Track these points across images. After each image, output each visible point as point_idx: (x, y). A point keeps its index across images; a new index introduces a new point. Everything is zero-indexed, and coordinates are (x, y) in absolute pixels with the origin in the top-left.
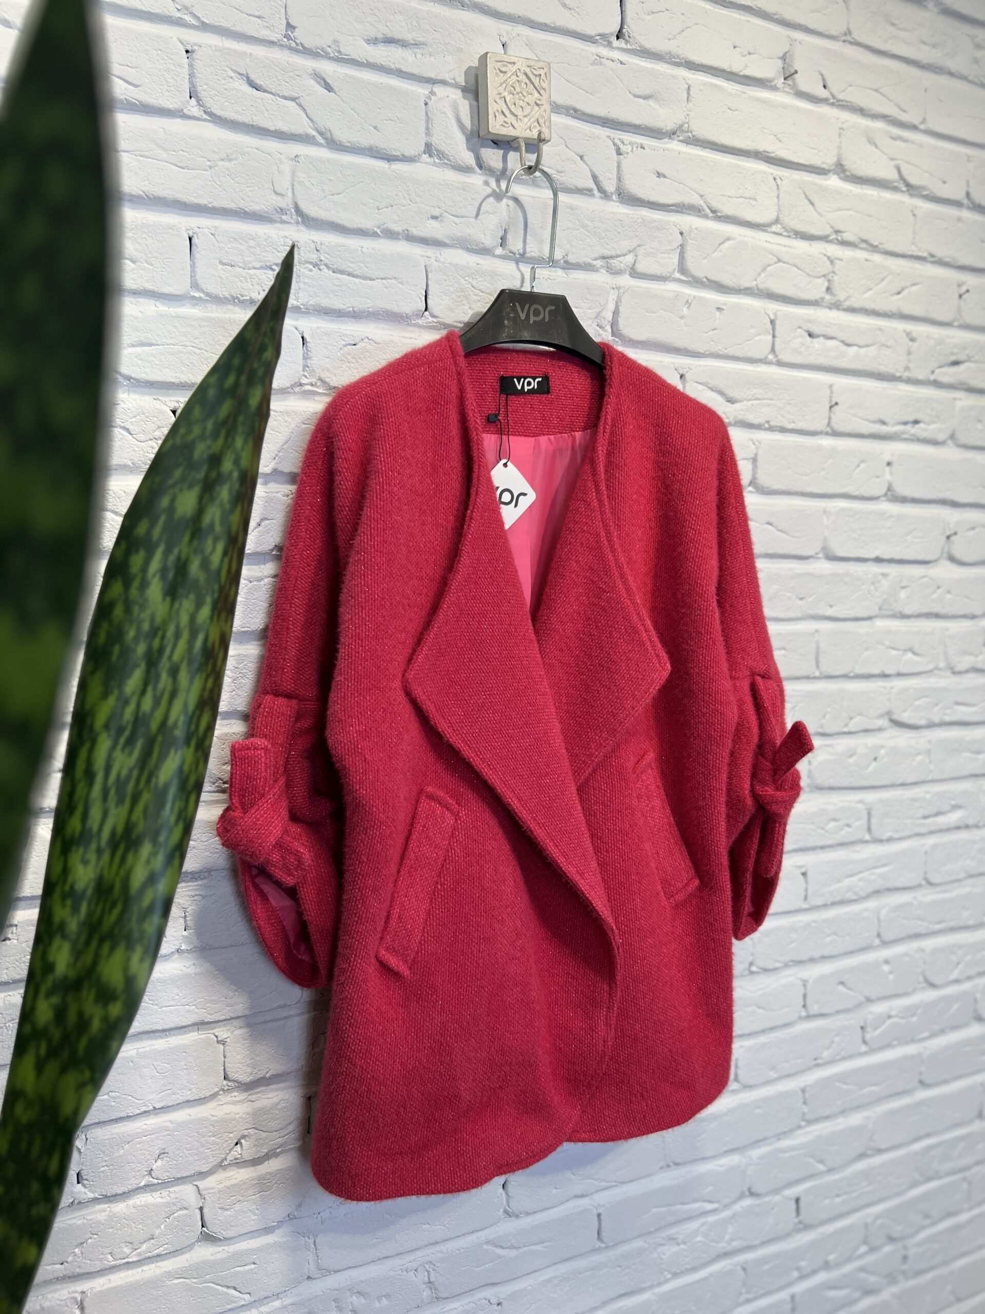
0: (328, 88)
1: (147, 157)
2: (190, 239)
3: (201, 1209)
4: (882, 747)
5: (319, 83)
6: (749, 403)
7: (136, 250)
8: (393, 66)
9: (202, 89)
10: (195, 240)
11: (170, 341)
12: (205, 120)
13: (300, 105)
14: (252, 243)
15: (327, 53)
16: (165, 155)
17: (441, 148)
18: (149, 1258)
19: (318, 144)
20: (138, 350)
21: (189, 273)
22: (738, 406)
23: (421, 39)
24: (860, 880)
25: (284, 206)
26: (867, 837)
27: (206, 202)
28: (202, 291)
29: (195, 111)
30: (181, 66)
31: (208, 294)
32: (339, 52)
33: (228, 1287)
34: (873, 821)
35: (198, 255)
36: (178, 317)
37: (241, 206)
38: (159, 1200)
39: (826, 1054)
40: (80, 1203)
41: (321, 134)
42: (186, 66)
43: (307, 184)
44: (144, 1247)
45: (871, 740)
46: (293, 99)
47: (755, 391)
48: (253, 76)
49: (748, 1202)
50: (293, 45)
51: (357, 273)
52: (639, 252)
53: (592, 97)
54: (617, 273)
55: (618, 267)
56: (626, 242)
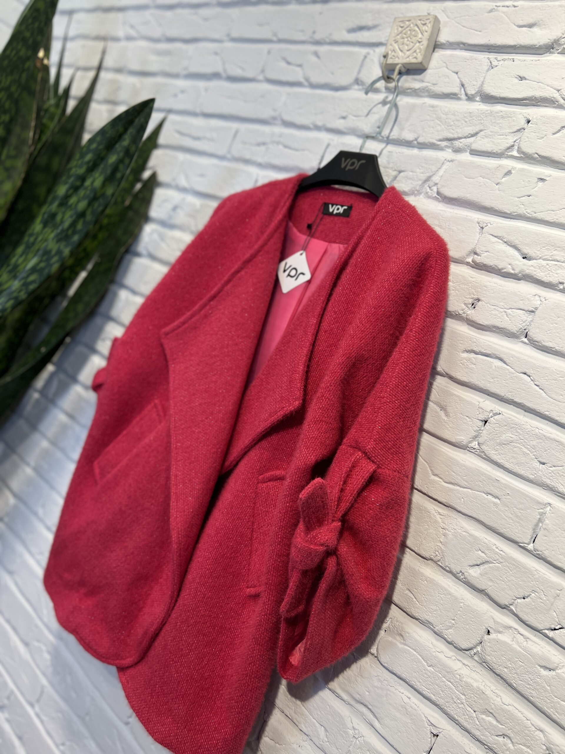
0: (318, 57)
5: (315, 56)
8: (355, 41)
9: (267, 68)
12: (264, 81)
13: (302, 68)
15: (326, 41)
17: (363, 80)
19: (305, 86)
21: (230, 147)
22: (532, 262)
23: (378, 24)
25: (275, 116)
29: (262, 78)
30: (263, 59)
31: (233, 156)
32: (330, 39)
41: (307, 80)
42: (265, 59)
43: (289, 105)
46: (300, 66)
48: (289, 59)
52: (479, 135)
53: (480, 33)
54: (457, 151)
55: (457, 146)
56: (469, 128)
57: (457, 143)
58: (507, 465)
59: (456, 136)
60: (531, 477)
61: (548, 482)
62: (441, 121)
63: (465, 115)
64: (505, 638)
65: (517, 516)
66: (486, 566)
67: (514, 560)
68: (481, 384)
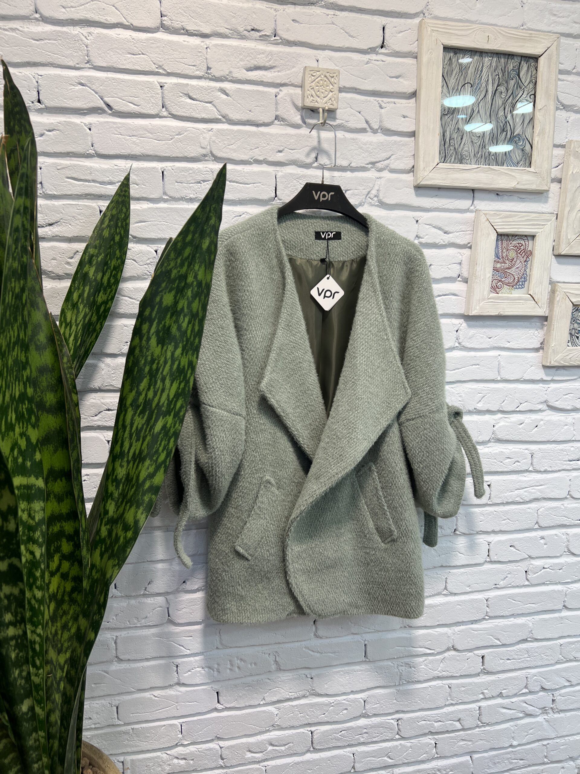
0: (227, 95)
1: (143, 137)
2: (163, 172)
3: (168, 608)
4: (542, 420)
5: (222, 93)
6: (458, 234)
7: (139, 180)
8: (259, 80)
9: (167, 103)
10: (165, 173)
11: (153, 220)
12: (170, 117)
13: (213, 105)
14: (191, 172)
15: (227, 78)
16: (151, 136)
17: (284, 117)
18: (145, 626)
19: (223, 123)
20: (140, 224)
21: (161, 188)
22: (451, 235)
23: (274, 65)
24: (525, 491)
25: (205, 153)
26: (531, 469)
27: (169, 155)
28: (168, 195)
29: (165, 114)
30: (158, 94)
31: (171, 197)
32: (232, 77)
33: (180, 645)
34: (535, 460)
35: (165, 179)
36: (157, 208)
37: (185, 155)
38: (150, 601)
39: (502, 584)
40: (115, 597)
41: (224, 117)
42: (160, 94)
43: (217, 142)
44: (143, 621)
45: (534, 416)
46: (210, 103)
47: (461, 227)
48: (191, 94)
49: (453, 653)
50: (210, 76)
51: (241, 182)
52: (392, 158)
53: (366, 81)
54: (380, 170)
55: (380, 167)
56: (385, 154)
57: (379, 165)
58: (476, 347)
59: (378, 160)
60: (488, 347)
61: (496, 345)
62: (363, 150)
63: (379, 145)
64: (502, 423)
65: (490, 368)
66: (483, 399)
67: (494, 388)
68: (450, 312)
